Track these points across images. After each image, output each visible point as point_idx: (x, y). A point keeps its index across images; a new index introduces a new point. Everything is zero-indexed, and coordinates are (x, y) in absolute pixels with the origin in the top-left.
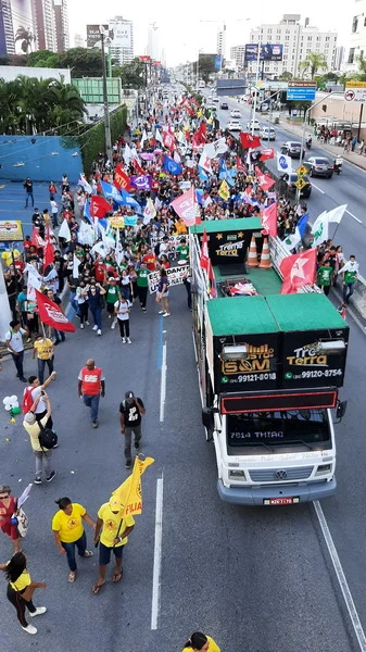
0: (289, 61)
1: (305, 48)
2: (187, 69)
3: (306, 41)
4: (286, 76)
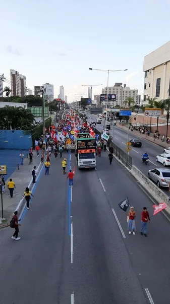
0: (119, 101)
1: (125, 96)
2: (76, 104)
3: (125, 93)
4: (118, 107)
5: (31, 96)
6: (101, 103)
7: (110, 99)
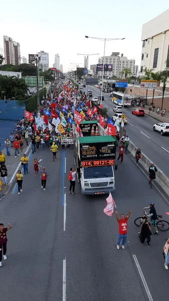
0: (115, 71)
1: (122, 66)
2: (72, 73)
3: (122, 63)
4: (114, 77)
5: (25, 65)
6: (97, 73)
7: (106, 69)
